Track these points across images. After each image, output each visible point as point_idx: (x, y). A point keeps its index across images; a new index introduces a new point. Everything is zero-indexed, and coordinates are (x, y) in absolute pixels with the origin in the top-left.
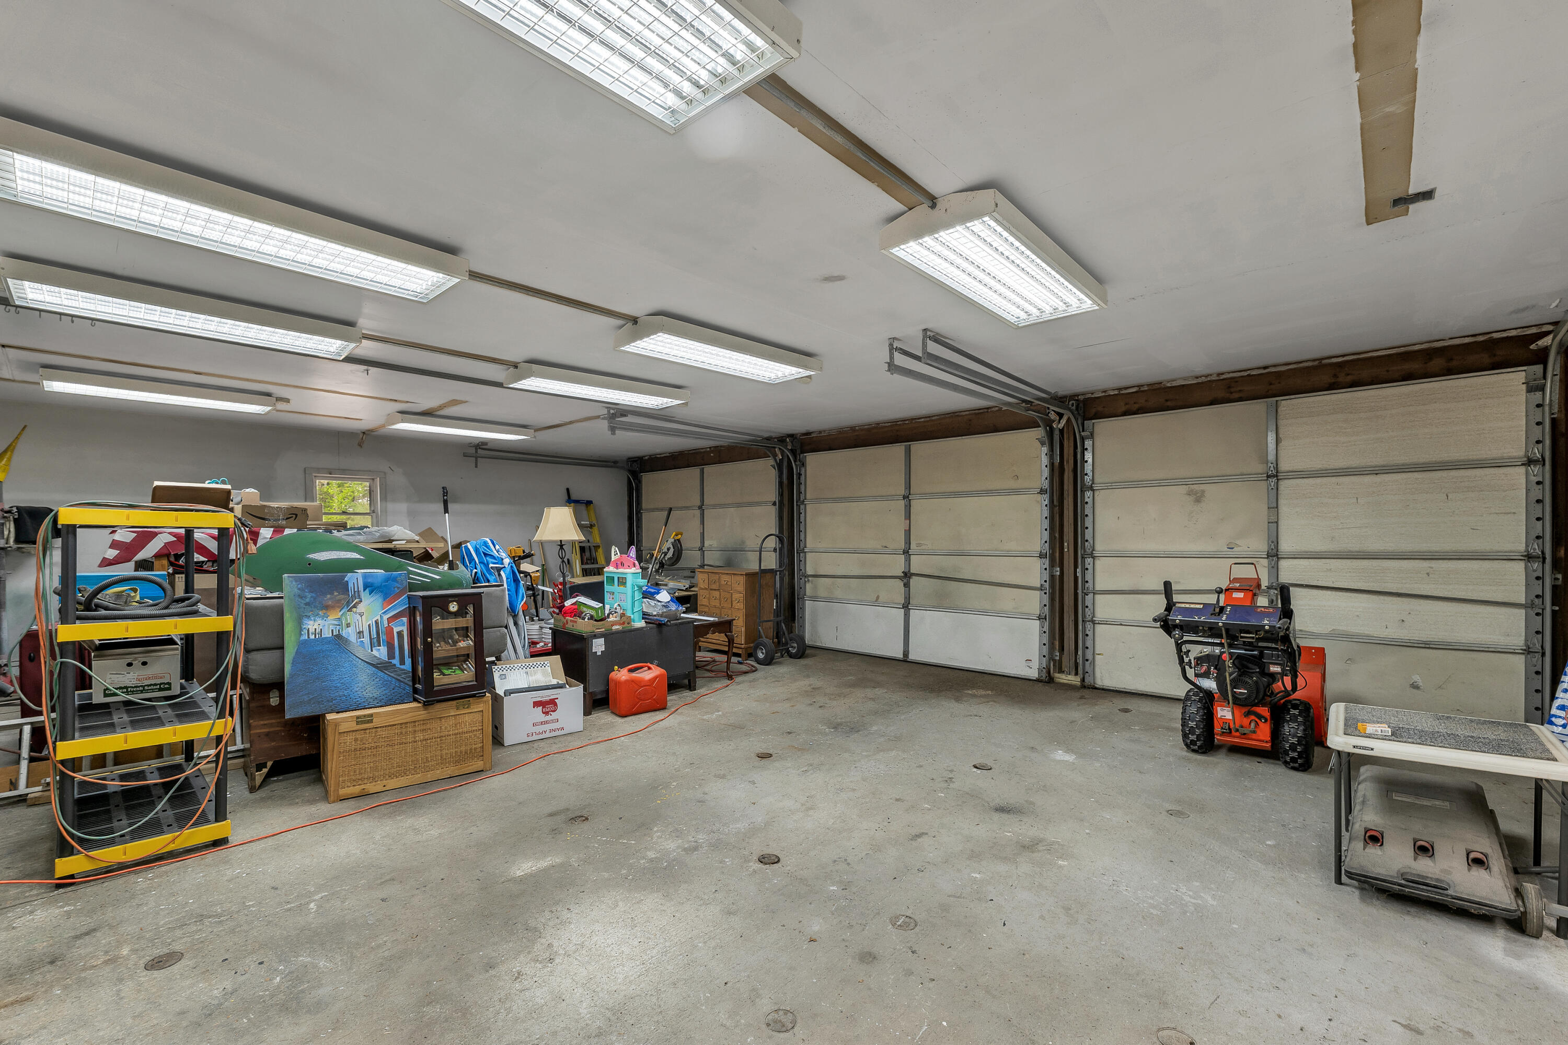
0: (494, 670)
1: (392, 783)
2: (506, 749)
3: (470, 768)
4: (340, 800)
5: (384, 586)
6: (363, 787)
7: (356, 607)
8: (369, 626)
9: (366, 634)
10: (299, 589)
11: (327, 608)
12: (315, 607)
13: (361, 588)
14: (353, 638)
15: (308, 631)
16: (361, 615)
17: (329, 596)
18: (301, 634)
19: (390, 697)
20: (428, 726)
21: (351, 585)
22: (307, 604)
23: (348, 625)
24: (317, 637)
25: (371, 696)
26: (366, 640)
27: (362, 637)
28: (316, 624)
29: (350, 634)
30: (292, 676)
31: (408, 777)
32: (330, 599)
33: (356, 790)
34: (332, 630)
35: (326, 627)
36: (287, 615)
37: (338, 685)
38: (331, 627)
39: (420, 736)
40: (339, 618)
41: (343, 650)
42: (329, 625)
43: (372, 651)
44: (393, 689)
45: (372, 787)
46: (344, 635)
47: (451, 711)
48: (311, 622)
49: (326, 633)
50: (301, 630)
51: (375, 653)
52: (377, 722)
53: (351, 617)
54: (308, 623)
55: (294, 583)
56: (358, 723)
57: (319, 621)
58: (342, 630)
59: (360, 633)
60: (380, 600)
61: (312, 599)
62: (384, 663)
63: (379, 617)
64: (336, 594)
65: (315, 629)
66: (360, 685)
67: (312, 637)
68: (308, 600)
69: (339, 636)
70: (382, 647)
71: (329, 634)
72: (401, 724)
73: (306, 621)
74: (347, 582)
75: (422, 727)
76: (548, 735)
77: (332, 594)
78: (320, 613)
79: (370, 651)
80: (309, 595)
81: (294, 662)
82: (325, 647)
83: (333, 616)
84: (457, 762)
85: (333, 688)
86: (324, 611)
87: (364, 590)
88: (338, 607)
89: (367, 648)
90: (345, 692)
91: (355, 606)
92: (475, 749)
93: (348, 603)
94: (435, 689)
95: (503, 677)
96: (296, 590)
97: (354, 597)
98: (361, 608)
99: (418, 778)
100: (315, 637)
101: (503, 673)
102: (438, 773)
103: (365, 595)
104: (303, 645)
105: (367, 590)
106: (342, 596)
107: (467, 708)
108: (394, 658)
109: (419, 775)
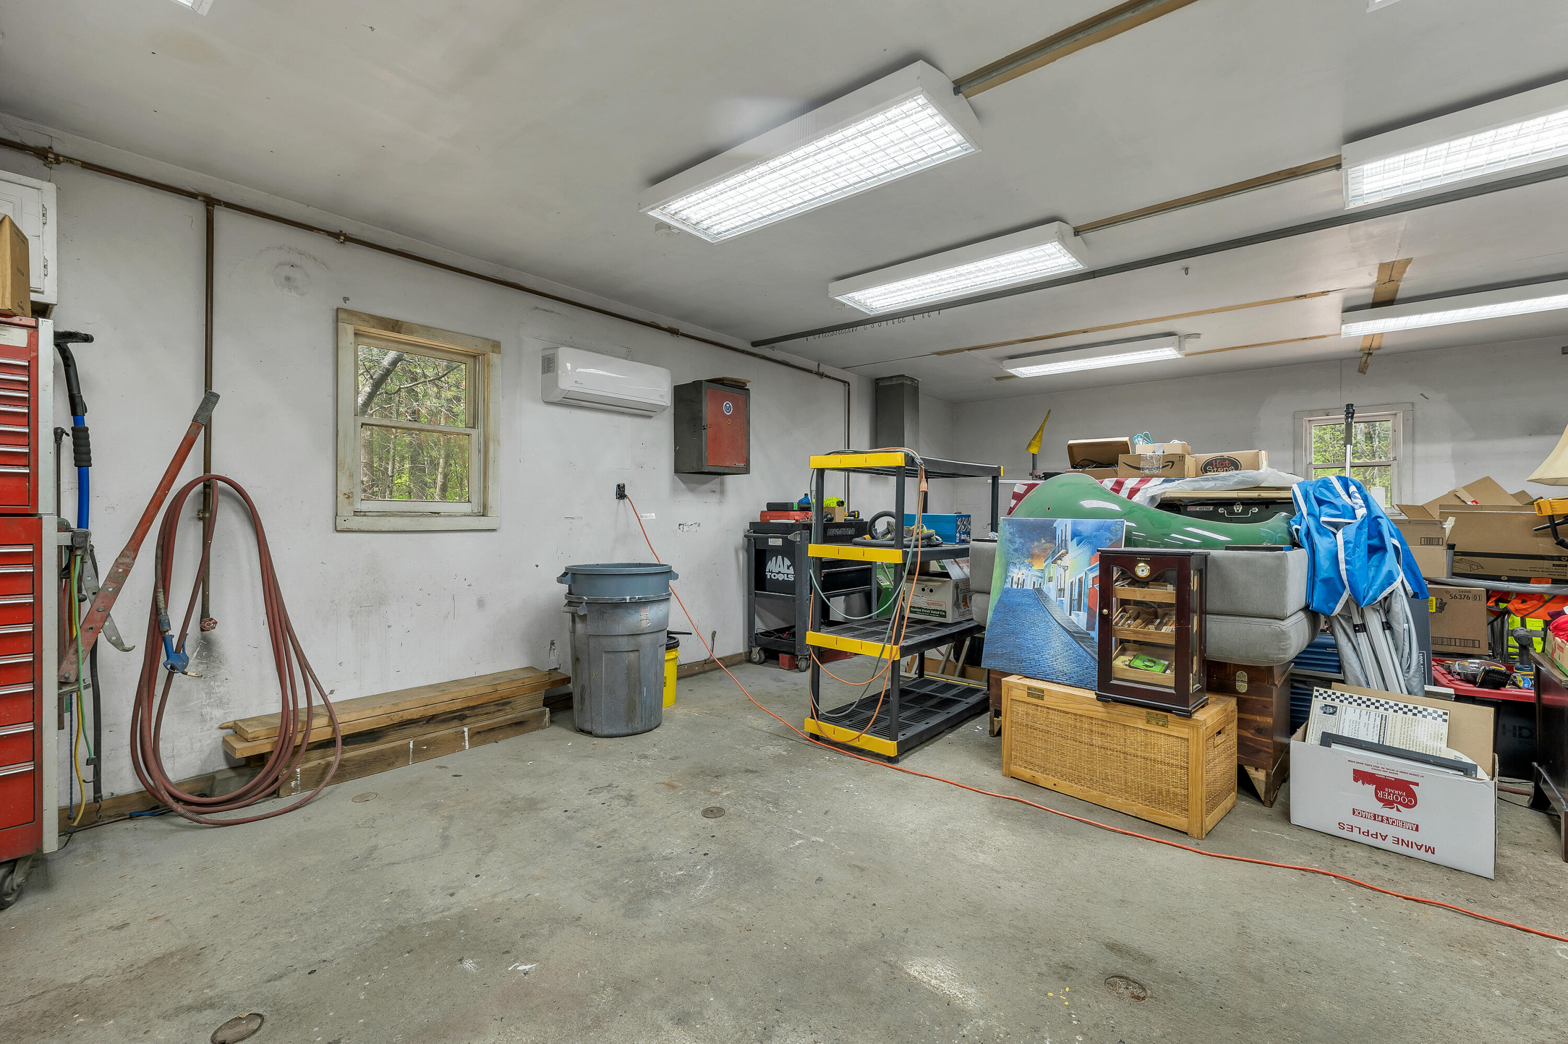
0: (1315, 693)
1: (1064, 786)
2: (1286, 829)
3: (1165, 818)
4: (1012, 777)
5: (1095, 536)
6: (1033, 773)
7: (1061, 560)
8: (1072, 584)
9: (1067, 593)
10: (1010, 533)
11: (1032, 556)
12: (1023, 554)
13: (1069, 538)
14: (1053, 595)
15: (1012, 579)
16: (1065, 568)
17: (1036, 543)
18: (1005, 582)
19: (1082, 678)
20: (1108, 731)
21: (1058, 532)
22: (1016, 550)
23: (1050, 579)
24: (1019, 588)
25: (1061, 669)
26: (1066, 600)
27: (1062, 596)
28: (1021, 573)
29: (1050, 589)
30: (992, 624)
31: (1082, 787)
32: (1037, 547)
33: (1027, 773)
34: (1034, 582)
35: (1029, 577)
36: (997, 560)
37: (1031, 646)
38: (1034, 579)
39: (1097, 741)
40: (1042, 570)
41: (1041, 607)
42: (1033, 575)
43: (1070, 615)
44: (1087, 669)
45: (1041, 778)
46: (1044, 590)
47: (1139, 721)
48: (1016, 571)
49: (1028, 585)
50: (1006, 577)
51: (1073, 617)
52: (1047, 701)
53: (1055, 571)
54: (1013, 570)
55: (1007, 527)
56: (1029, 695)
57: (1024, 570)
58: (1044, 583)
59: (1061, 591)
60: (1088, 554)
61: (1020, 545)
62: (1081, 633)
63: (1083, 575)
64: (1043, 541)
65: (1019, 578)
66: (1052, 652)
67: (1015, 586)
68: (1016, 546)
69: (1039, 591)
70: (1082, 612)
71: (1030, 586)
72: (1075, 715)
73: (1012, 568)
74: (1055, 528)
75: (1101, 729)
76: (1388, 844)
77: (1039, 541)
78: (1026, 561)
79: (1068, 614)
80: (1018, 540)
81: (996, 611)
82: (1026, 599)
83: (1038, 565)
84: (1149, 800)
85: (1025, 648)
86: (1030, 560)
87: (1072, 539)
88: (1044, 557)
89: (1065, 609)
90: (1036, 657)
91: (1060, 558)
92: (1176, 794)
93: (1054, 553)
94: (1114, 682)
95: (1331, 710)
96: (1008, 534)
97: (1060, 547)
98: (1066, 561)
99: (1094, 794)
100: (1018, 587)
101: (1332, 703)
102: (1118, 802)
103: (1072, 545)
104: (1006, 592)
105: (1075, 540)
106: (1049, 545)
107: (1162, 726)
108: (1093, 629)
109: (1095, 793)
